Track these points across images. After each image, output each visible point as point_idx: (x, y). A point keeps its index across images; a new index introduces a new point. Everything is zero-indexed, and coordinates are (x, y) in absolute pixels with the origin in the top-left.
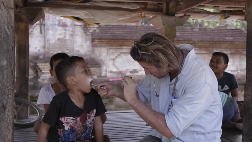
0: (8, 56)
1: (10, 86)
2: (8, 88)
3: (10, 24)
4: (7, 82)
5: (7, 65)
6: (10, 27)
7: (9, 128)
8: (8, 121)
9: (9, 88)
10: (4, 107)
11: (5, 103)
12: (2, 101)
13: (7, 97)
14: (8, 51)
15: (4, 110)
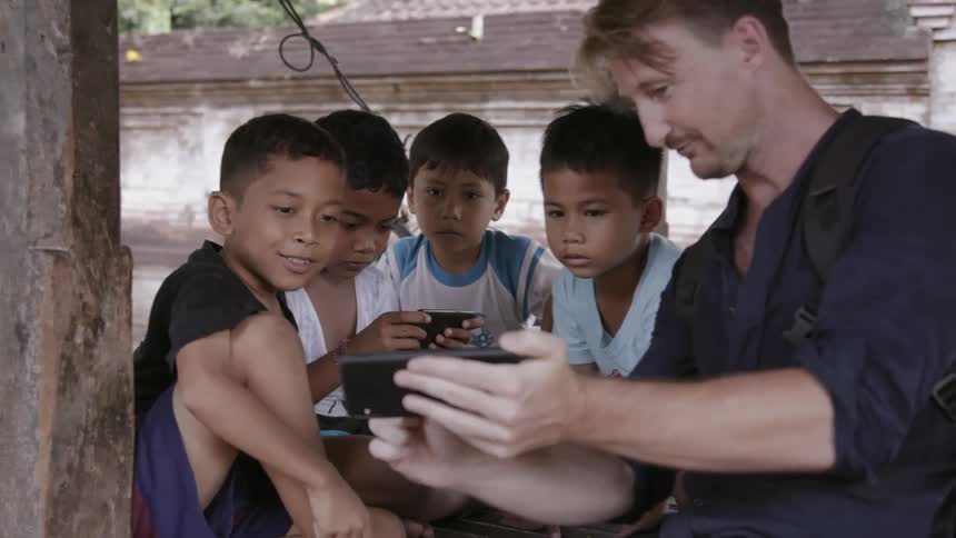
0: (33, 92)
1: (47, 236)
2: (35, 244)
4: (30, 215)
5: (29, 132)
7: (38, 437)
8: (34, 403)
9: (42, 245)
10: (21, 334)
11: (23, 319)
12: (14, 306)
13: (28, 289)
14: (31, 65)
15: (23, 349)
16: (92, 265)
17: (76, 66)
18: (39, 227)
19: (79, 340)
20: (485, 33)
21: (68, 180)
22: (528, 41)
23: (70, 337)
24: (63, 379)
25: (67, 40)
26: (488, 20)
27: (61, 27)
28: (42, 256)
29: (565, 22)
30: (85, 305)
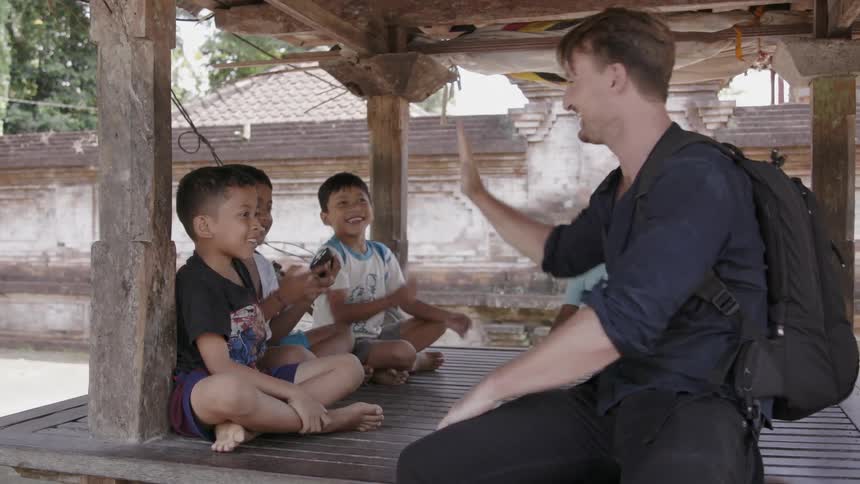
0: (135, 159)
1: (140, 234)
2: (134, 238)
3: (140, 79)
4: (131, 224)
5: (132, 179)
6: (140, 87)
7: (137, 341)
8: (134, 323)
9: (138, 239)
10: (126, 287)
11: (127, 278)
12: (121, 272)
13: (131, 262)
14: (134, 145)
15: (127, 295)
16: (160, 249)
17: (156, 145)
18: (137, 229)
19: (155, 290)
20: (252, 136)
21: (152, 204)
22: (281, 142)
23: (152, 288)
24: (149, 309)
25: (152, 133)
26: (252, 126)
27: (149, 126)
28: (140, 244)
29: (304, 128)
30: (158, 271)
